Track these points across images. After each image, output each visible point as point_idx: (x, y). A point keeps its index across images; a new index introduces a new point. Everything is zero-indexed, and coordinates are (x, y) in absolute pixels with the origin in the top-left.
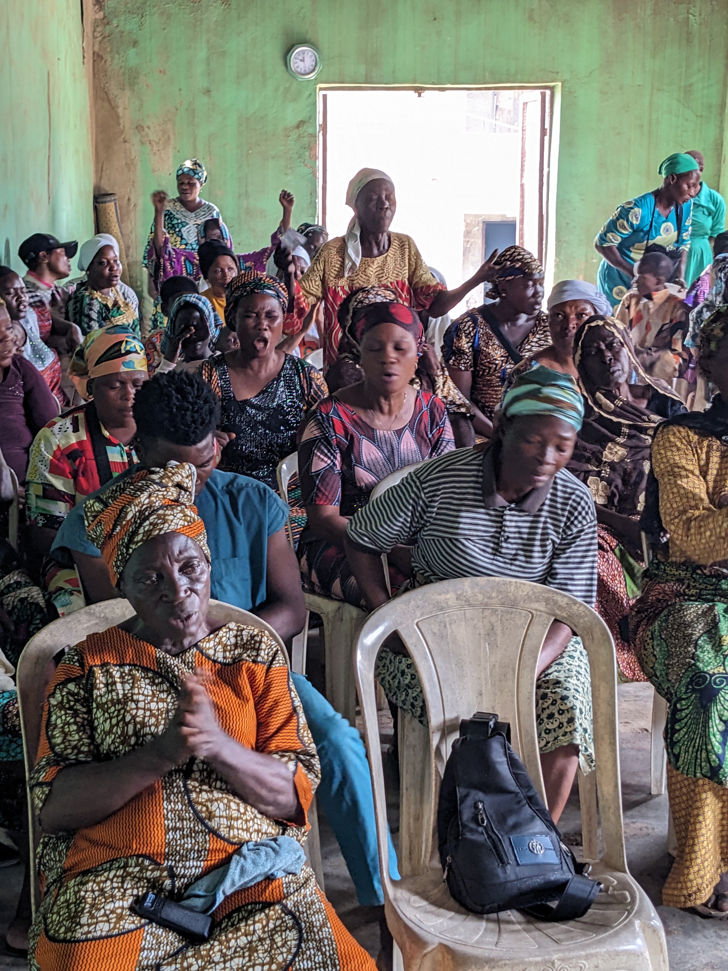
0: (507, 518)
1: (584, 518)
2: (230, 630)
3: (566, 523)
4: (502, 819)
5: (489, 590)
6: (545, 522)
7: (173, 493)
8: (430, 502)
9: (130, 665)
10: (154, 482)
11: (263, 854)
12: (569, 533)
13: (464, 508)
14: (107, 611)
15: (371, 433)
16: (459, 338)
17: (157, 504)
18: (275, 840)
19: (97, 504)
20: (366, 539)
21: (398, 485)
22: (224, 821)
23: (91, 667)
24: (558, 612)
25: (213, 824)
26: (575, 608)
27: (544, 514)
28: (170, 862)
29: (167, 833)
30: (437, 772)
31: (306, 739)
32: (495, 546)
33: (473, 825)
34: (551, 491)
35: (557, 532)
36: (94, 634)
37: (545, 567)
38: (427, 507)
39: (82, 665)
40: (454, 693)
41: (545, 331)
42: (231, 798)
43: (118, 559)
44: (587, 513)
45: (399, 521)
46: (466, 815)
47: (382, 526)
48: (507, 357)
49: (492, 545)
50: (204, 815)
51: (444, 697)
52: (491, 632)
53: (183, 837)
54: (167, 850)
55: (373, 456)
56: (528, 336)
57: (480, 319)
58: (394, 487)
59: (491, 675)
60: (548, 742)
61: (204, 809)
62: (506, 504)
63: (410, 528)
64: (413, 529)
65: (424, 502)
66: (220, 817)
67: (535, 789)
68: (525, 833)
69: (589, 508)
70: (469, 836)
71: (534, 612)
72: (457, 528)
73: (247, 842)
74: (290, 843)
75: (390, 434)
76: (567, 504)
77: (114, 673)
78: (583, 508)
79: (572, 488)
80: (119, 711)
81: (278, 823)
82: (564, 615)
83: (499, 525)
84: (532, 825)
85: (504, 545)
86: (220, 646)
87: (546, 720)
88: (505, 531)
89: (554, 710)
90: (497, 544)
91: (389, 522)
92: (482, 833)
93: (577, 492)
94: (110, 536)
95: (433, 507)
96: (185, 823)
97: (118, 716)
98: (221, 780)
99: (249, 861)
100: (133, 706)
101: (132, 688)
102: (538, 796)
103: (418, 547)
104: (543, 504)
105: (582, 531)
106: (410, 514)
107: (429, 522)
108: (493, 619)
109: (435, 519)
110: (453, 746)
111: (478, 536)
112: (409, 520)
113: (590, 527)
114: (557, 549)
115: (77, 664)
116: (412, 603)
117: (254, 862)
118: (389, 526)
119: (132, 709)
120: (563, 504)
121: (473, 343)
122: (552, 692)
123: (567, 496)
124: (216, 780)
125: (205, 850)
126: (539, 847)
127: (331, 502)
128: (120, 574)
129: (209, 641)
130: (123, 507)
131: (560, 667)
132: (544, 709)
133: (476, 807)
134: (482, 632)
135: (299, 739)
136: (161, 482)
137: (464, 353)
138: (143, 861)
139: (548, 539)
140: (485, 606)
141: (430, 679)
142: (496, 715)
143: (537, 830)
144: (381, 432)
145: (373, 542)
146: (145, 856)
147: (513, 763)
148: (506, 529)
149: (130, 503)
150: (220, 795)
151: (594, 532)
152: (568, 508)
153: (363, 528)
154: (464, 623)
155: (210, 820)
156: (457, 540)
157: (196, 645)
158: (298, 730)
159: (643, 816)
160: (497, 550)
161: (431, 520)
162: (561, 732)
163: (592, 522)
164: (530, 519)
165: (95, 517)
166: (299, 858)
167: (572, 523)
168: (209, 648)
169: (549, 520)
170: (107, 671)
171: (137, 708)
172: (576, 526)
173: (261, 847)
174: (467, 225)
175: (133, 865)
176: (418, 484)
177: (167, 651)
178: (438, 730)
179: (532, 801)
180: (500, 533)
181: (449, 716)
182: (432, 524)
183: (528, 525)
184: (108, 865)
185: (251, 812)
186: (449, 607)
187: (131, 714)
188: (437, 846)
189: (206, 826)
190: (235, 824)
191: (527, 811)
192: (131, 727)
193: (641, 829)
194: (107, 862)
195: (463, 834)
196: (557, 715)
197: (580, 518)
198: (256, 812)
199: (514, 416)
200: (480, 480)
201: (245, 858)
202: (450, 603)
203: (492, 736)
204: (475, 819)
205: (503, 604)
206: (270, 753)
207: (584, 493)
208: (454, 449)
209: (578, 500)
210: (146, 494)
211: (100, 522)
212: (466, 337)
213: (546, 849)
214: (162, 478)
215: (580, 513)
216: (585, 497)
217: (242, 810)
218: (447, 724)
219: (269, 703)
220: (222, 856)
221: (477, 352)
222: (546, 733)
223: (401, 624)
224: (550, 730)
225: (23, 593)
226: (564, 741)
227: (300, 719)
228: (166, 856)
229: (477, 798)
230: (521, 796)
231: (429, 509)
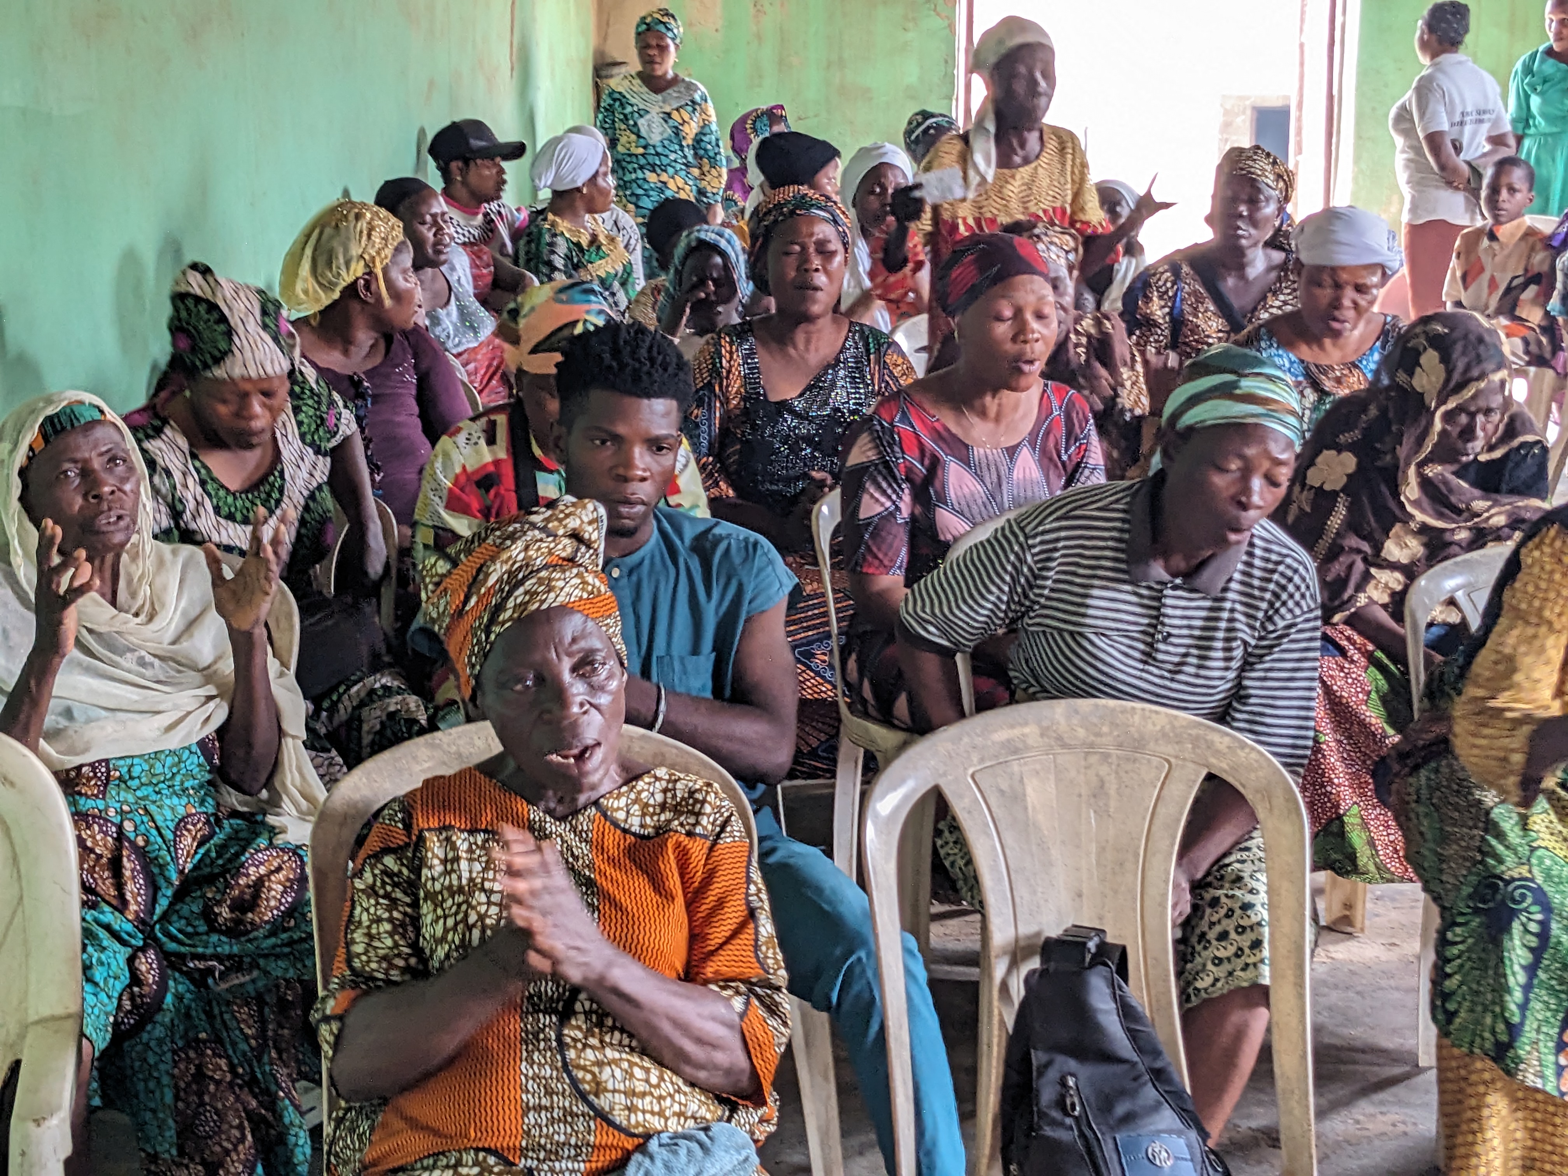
0: (1168, 601)
1: (1297, 604)
2: (657, 779)
3: (1266, 612)
4: (1106, 1104)
5: (1095, 720)
6: (1232, 610)
7: (566, 547)
8: (1040, 569)
9: (486, 831)
10: (533, 526)
11: (683, 1152)
12: (1271, 628)
13: (1096, 582)
14: (461, 742)
15: (965, 452)
16: (1148, 300)
17: (538, 562)
18: (706, 1129)
19: (441, 563)
20: (932, 629)
21: (988, 541)
22: (620, 1099)
23: (421, 831)
24: (1213, 761)
25: (603, 1102)
26: (1242, 754)
27: (1230, 595)
28: (529, 1161)
29: (525, 1114)
30: (1002, 1022)
31: (770, 962)
32: (1148, 649)
33: (1056, 1114)
34: (1245, 558)
35: (1252, 628)
36: (436, 778)
37: (1229, 685)
38: (1036, 577)
39: (408, 827)
40: (1034, 892)
41: (1295, 290)
42: (636, 1059)
43: (472, 653)
44: (1303, 596)
45: (987, 600)
46: (1047, 1094)
47: (958, 607)
48: (1227, 332)
49: (1141, 646)
50: (587, 1087)
51: (1017, 900)
52: (1099, 790)
53: (552, 1121)
54: (524, 1144)
55: (966, 491)
56: (1264, 298)
57: (1185, 269)
58: (981, 543)
59: (1098, 863)
60: (1217, 980)
61: (589, 1077)
62: (1166, 577)
63: (1005, 612)
64: (1010, 615)
65: (1030, 569)
66: (614, 1091)
67: (1167, 1056)
68: (1143, 1131)
69: (1308, 587)
70: (1048, 1131)
71: (1173, 760)
72: (1084, 615)
73: (659, 1133)
74: (732, 1135)
75: (996, 454)
76: (1269, 580)
77: (459, 843)
78: (1298, 588)
79: (1280, 554)
80: (459, 905)
81: (721, 1100)
82: (1224, 766)
83: (1154, 613)
84: (1156, 1118)
85: (1161, 646)
86: (636, 807)
87: (1214, 942)
88: (1163, 624)
89: (1229, 925)
90: (1151, 645)
91: (971, 602)
92: (1071, 1129)
93: (1289, 561)
94: (460, 613)
95: (1046, 578)
96: (555, 1098)
97: (456, 914)
98: (622, 1031)
99: (659, 1163)
100: (483, 898)
101: (485, 870)
102: (1172, 1069)
103: (1020, 645)
104: (1230, 580)
105: (1294, 625)
106: (1006, 589)
107: (1038, 603)
108: (1104, 770)
109: (1048, 598)
110: (1027, 981)
111: (1118, 630)
112: (1005, 598)
113: (1307, 620)
114: (1251, 655)
115: (400, 825)
116: (966, 740)
117: (668, 1167)
118: (971, 608)
119: (479, 904)
120: (1262, 579)
121: (1172, 308)
122: (1227, 896)
123: (1270, 566)
124: (613, 1029)
125: (588, 1145)
126: (1164, 1154)
127: (887, 569)
128: (477, 678)
129: (618, 798)
130: (482, 566)
131: (1245, 854)
132: (1214, 924)
133: (1063, 1084)
134: (1084, 791)
135: (759, 961)
136: (545, 527)
137: (1156, 325)
138: (485, 1158)
139: (1235, 639)
140: (1089, 748)
141: (995, 868)
142: (1103, 931)
143: (1162, 1126)
144: (982, 451)
145: (944, 634)
146: (488, 1151)
147: (1127, 1012)
148: (1167, 621)
149: (493, 559)
150: (617, 1055)
151: (1315, 629)
152: (1272, 586)
153: (928, 610)
154: (1052, 777)
155: (597, 1095)
156: (1081, 634)
157: (596, 803)
158: (756, 947)
159: (1400, 1103)
160: (1148, 655)
161: (1042, 601)
162: (1240, 963)
163: (1311, 611)
164: (1208, 604)
165: (437, 584)
166: (746, 1159)
167: (1277, 611)
168: (619, 809)
169: (1238, 607)
170: (448, 839)
171: (489, 903)
172: (1283, 618)
173: (681, 1142)
174: (1226, 112)
175: (470, 1163)
176: (1022, 539)
177: (549, 812)
178: (1005, 953)
179: (1160, 1075)
180: (1155, 627)
181: (1026, 929)
182: (1044, 607)
183: (1203, 614)
184: (431, 1161)
185: (670, 1082)
186: (1027, 748)
187: (478, 913)
188: (999, 1145)
189: (591, 1106)
190: (639, 1103)
191: (1150, 1093)
192: (476, 933)
193: (1394, 1125)
194: (429, 1156)
195: (1041, 1128)
196: (1233, 935)
197: (1291, 604)
198: (680, 1082)
199: (1191, 429)
200: (1126, 536)
201: (652, 1158)
202: (1030, 742)
203: (1092, 965)
204: (1061, 1104)
205: (1120, 746)
206: (706, 982)
207: (1300, 563)
208: (1103, 480)
209: (1289, 573)
210: (520, 545)
211: (445, 590)
212: (1161, 298)
213: (1177, 1158)
214: (547, 520)
215: (1291, 596)
216: (1301, 569)
217: (654, 1080)
218: (1022, 943)
219: (711, 899)
220: (615, 1155)
221: (1177, 323)
222: (1215, 964)
223: (945, 774)
224: (1221, 960)
225: (393, 704)
226: (1243, 979)
227: (762, 930)
228: (523, 1152)
229: (1066, 1069)
230: (1141, 1067)
231: (1039, 582)
